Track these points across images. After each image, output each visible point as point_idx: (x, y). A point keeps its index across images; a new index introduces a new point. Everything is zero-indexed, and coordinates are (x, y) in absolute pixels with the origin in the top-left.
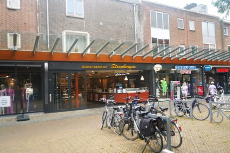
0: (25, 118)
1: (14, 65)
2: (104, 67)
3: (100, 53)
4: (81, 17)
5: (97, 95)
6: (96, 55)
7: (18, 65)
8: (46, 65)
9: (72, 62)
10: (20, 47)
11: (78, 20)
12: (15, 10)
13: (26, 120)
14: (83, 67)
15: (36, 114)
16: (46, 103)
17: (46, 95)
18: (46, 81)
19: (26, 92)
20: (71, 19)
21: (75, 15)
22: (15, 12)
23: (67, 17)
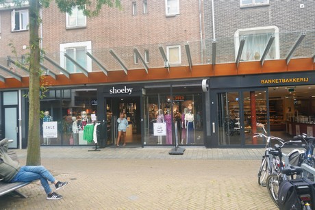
0: (178, 152)
1: (169, 86)
2: (302, 79)
3: (292, 57)
4: (264, 4)
5: (298, 127)
6: (286, 60)
7: (173, 86)
8: (204, 82)
9: (244, 76)
10: (180, 62)
11: (258, 10)
12: (174, 16)
13: (179, 154)
14: (263, 82)
15: (196, 148)
16: (208, 134)
17: (208, 123)
18: (208, 104)
19: (185, 119)
20: (247, 11)
21: (254, 3)
22: (174, 19)
23: (242, 8)
